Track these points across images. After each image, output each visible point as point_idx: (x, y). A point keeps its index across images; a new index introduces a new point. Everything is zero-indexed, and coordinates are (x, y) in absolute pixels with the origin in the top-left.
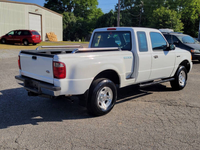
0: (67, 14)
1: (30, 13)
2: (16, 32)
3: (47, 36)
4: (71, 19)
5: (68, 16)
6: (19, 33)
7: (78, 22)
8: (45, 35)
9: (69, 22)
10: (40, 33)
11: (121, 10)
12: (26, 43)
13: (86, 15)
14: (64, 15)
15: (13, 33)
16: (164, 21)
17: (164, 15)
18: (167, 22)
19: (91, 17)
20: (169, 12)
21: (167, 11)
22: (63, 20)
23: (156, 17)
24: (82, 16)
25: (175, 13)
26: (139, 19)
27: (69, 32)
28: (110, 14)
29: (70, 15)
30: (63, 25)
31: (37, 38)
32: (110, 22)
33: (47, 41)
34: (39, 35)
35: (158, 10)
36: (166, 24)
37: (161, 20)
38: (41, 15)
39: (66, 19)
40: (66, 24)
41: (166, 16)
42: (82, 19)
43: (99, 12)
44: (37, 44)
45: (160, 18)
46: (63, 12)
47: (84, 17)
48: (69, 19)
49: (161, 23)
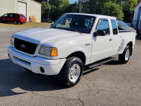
0: (44, 3)
1: (18, 1)
2: (9, 15)
3: (30, 18)
4: (47, 7)
5: (45, 5)
6: (11, 16)
7: (52, 9)
8: (29, 17)
9: (46, 9)
10: (25, 16)
11: (83, 2)
12: (16, 22)
13: (58, 4)
14: (42, 3)
15: (6, 15)
16: (111, 11)
17: (111, 7)
18: (112, 12)
19: (61, 6)
20: (114, 5)
21: (113, 4)
22: (41, 7)
23: (106, 8)
24: (55, 5)
25: (118, 6)
26: (95, 9)
27: (45, 16)
28: (75, 4)
29: (46, 4)
30: (42, 11)
31: (23, 19)
32: (74, 10)
33: (30, 22)
34: (25, 17)
35: (107, 3)
36: (112, 14)
37: (109, 11)
38: (26, 3)
39: (43, 6)
40: (44, 10)
41: (113, 7)
42: (55, 7)
43: (67, 3)
44: (23, 24)
45: (108, 9)
46: (41, 2)
47: (57, 6)
48: (46, 7)
49: (109, 12)
